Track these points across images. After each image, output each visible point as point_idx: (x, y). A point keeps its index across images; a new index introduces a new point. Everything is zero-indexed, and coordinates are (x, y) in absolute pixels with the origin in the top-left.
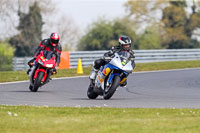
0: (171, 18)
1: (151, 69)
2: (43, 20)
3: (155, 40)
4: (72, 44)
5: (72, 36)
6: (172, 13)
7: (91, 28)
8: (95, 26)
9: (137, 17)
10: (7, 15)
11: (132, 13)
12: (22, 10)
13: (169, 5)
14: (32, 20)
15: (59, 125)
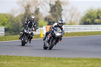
4: (77, 21)
5: (77, 17)
7: (86, 13)
10: (44, 5)
12: (51, 3)
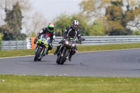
0: (111, 14)
2: (23, 15)
3: (100, 29)
8: (58, 19)
9: (88, 13)
11: (84, 11)
12: (8, 8)
13: (110, 5)
14: (15, 15)
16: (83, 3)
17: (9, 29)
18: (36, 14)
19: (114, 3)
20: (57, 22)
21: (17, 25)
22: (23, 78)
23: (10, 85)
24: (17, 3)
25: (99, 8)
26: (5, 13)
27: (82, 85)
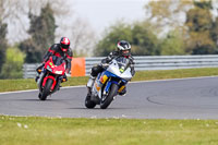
0: (195, 21)
1: (173, 77)
2: (56, 24)
3: (178, 44)
4: (88, 49)
5: (87, 41)
6: (197, 16)
7: (109, 32)
8: (112, 30)
9: (159, 20)
10: (17, 17)
11: (153, 16)
12: (33, 12)
13: (193, 7)
14: (44, 23)
15: (73, 137)
16: (152, 4)
17: (34, 45)
18: (78, 22)
19: (198, 5)
20: (111, 35)
21: (48, 40)
22: (57, 122)
23: (35, 133)
24: (48, 5)
25: (176, 11)
26: (28, 21)
27: (149, 132)
